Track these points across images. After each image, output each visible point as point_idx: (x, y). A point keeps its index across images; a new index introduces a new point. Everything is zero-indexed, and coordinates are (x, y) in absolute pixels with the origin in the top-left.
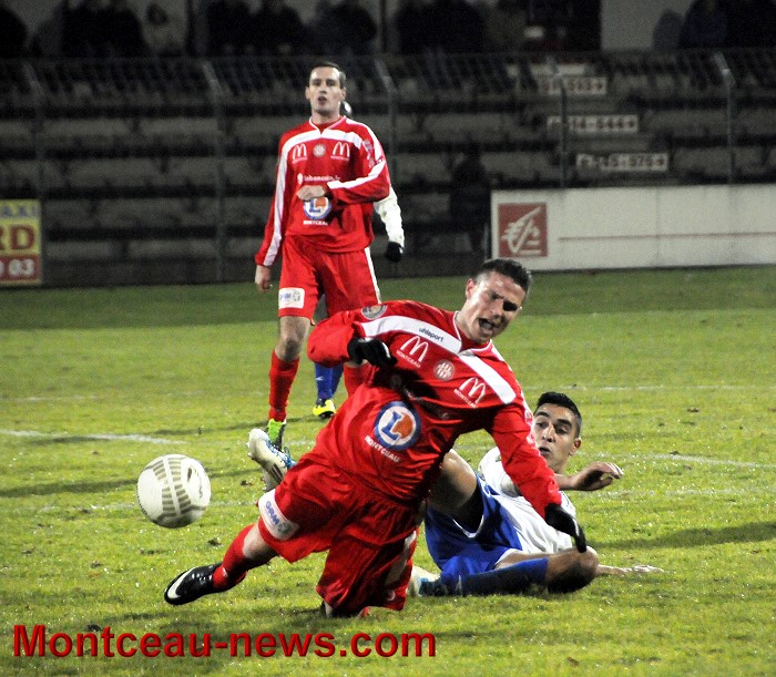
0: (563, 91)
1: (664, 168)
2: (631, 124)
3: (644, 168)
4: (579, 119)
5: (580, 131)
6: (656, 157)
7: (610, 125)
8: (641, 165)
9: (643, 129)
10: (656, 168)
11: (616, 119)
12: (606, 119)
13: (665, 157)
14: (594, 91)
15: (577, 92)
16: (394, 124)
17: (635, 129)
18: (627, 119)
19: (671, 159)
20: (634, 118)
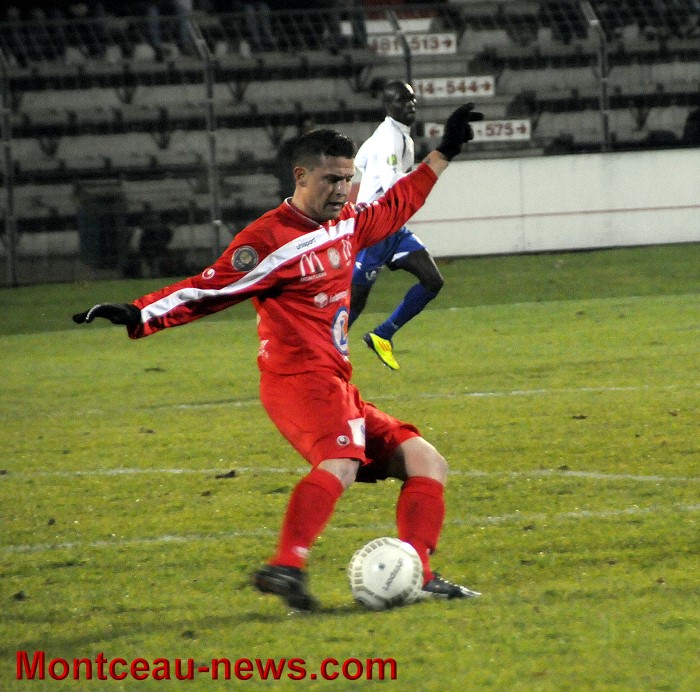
0: (407, 50)
1: (527, 136)
2: (487, 86)
3: (503, 137)
4: (425, 83)
5: (427, 96)
6: (516, 124)
7: (462, 88)
8: (499, 134)
9: (499, 92)
10: (517, 136)
11: (468, 81)
12: (457, 82)
13: (527, 124)
14: (442, 50)
15: (422, 51)
16: (210, 94)
17: (491, 92)
18: (481, 80)
19: (534, 126)
20: (490, 80)
